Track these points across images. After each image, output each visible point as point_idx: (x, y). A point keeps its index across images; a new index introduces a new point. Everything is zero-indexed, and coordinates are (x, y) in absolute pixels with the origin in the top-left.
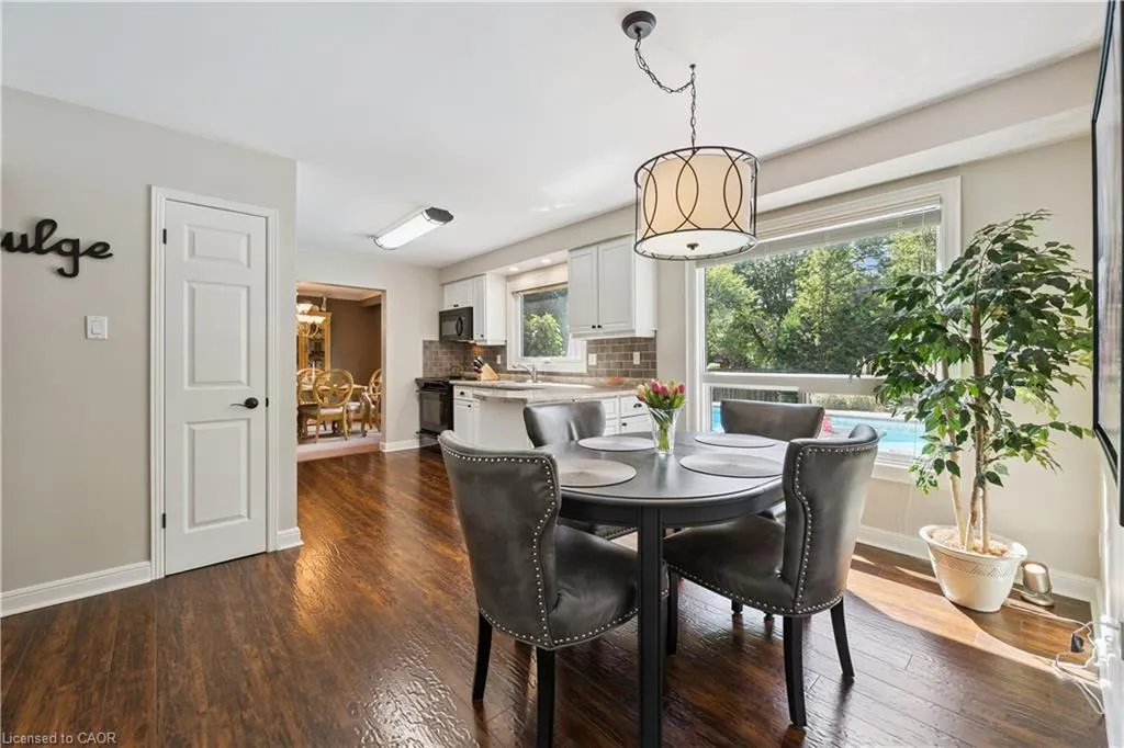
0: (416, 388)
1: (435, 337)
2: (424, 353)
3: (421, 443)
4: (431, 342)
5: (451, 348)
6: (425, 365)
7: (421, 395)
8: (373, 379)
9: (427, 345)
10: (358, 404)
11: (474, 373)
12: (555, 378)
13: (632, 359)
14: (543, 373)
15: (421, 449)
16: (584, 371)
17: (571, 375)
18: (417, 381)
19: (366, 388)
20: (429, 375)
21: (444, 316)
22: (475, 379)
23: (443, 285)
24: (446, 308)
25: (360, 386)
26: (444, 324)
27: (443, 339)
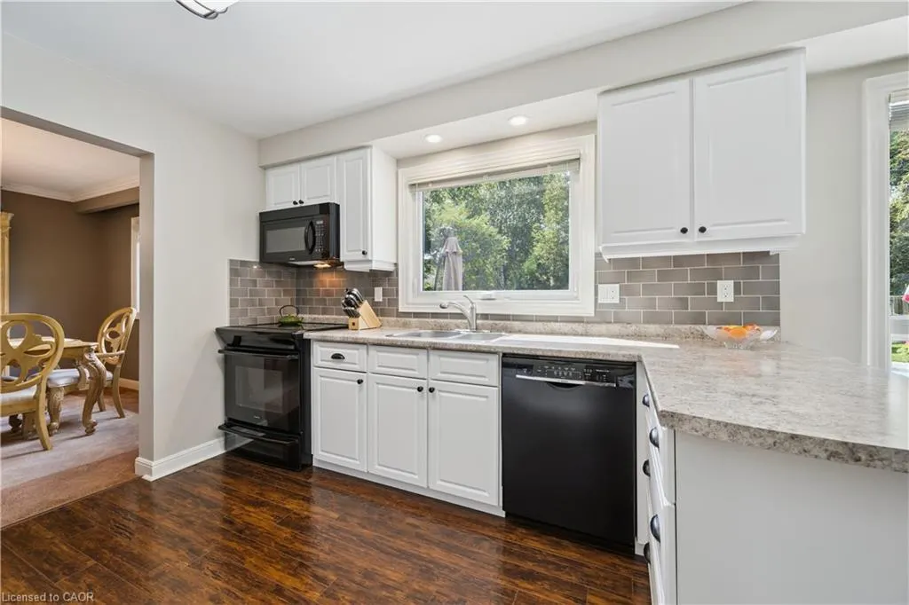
0: (218, 345)
1: (252, 255)
2: (232, 282)
3: (227, 444)
4: (244, 263)
5: (279, 275)
6: (233, 303)
7: (226, 357)
8: (105, 328)
9: (237, 268)
10: (75, 373)
11: (344, 319)
12: (517, 324)
13: (715, 292)
14: (485, 317)
15: (228, 454)
16: (589, 311)
17: (555, 319)
18: (220, 332)
19: (94, 345)
20: (243, 322)
21: (269, 221)
22: (346, 327)
23: (265, 168)
24: (272, 206)
25: (79, 343)
26: (270, 234)
27: (267, 258)
